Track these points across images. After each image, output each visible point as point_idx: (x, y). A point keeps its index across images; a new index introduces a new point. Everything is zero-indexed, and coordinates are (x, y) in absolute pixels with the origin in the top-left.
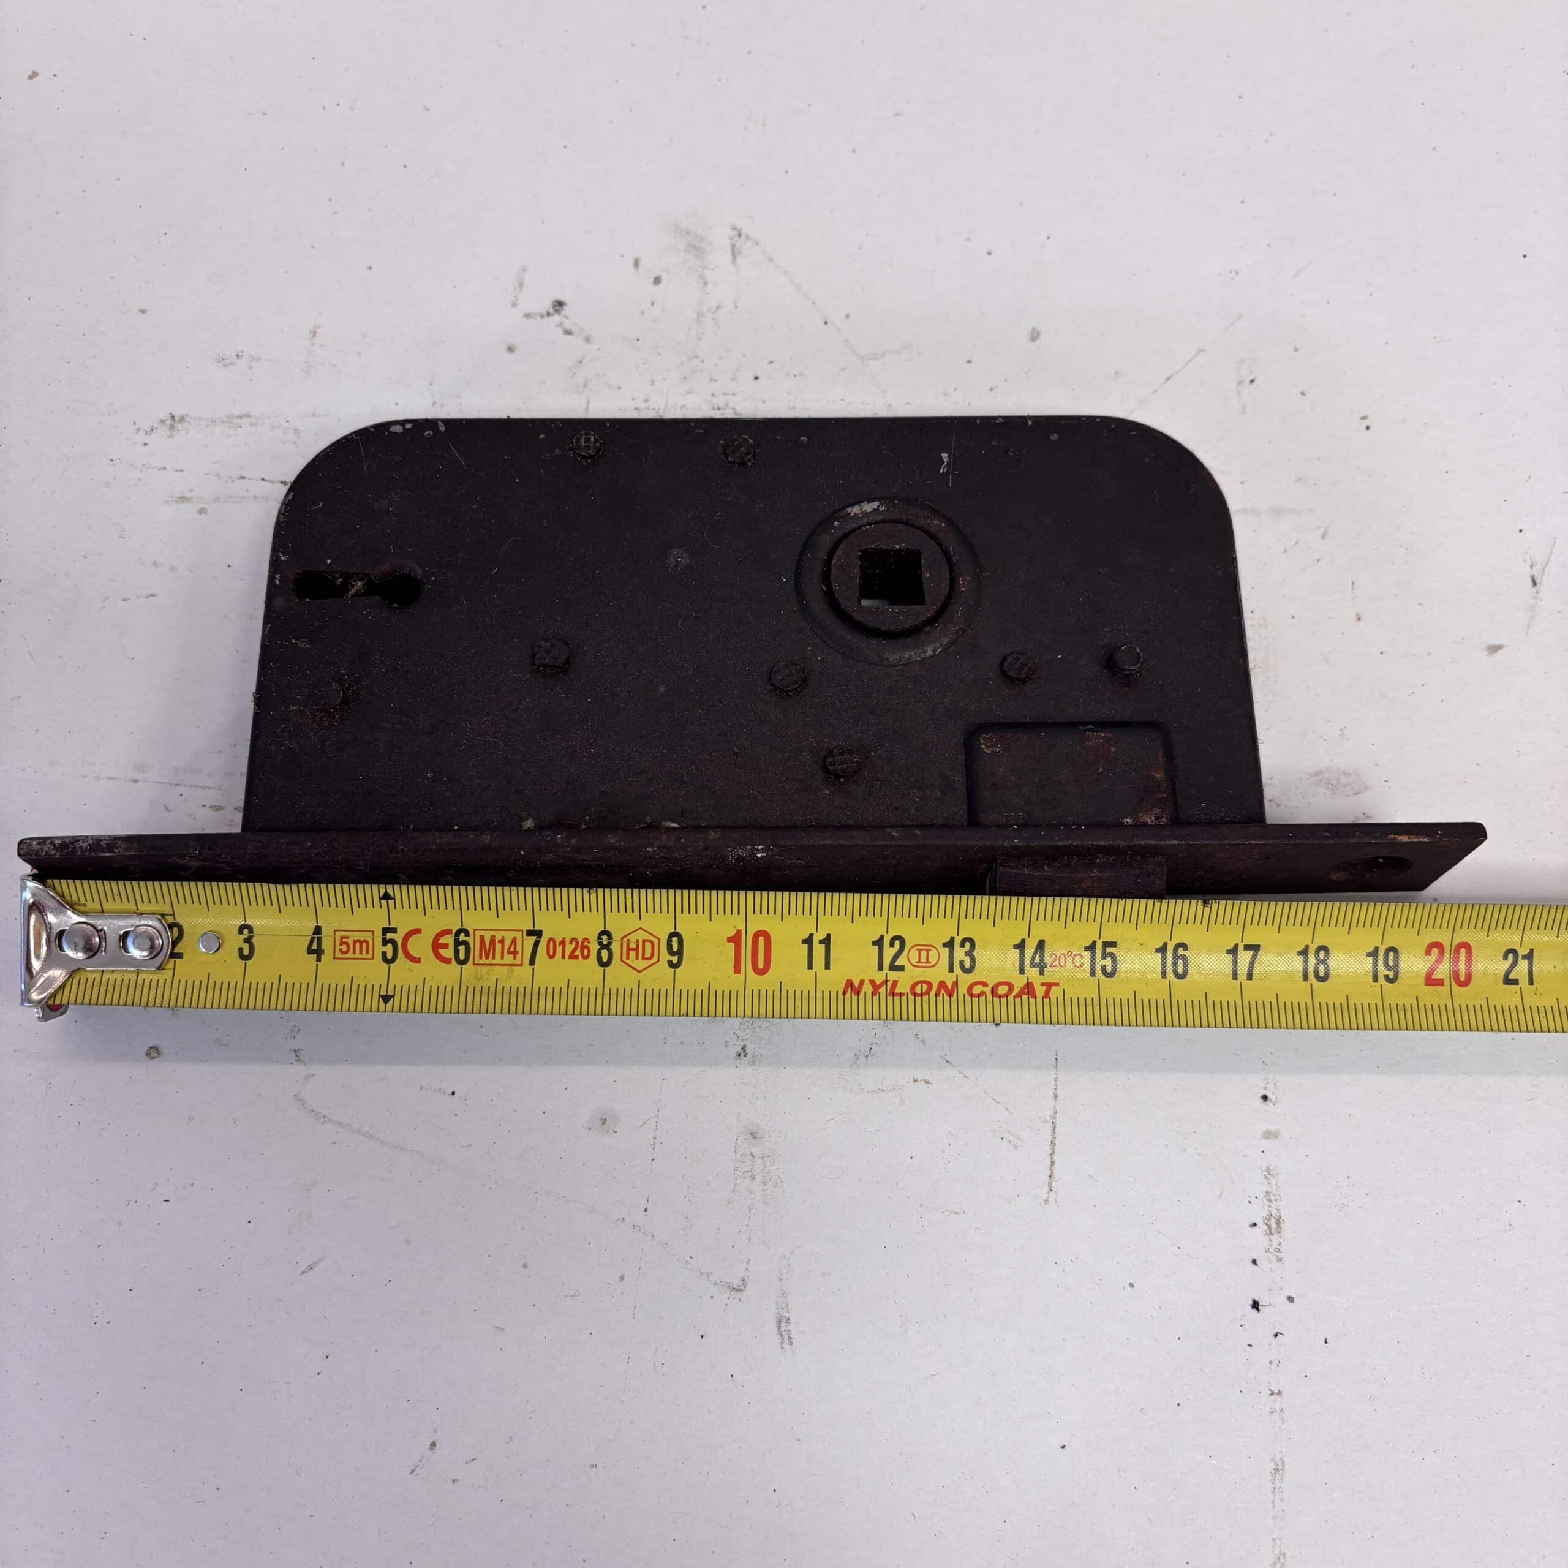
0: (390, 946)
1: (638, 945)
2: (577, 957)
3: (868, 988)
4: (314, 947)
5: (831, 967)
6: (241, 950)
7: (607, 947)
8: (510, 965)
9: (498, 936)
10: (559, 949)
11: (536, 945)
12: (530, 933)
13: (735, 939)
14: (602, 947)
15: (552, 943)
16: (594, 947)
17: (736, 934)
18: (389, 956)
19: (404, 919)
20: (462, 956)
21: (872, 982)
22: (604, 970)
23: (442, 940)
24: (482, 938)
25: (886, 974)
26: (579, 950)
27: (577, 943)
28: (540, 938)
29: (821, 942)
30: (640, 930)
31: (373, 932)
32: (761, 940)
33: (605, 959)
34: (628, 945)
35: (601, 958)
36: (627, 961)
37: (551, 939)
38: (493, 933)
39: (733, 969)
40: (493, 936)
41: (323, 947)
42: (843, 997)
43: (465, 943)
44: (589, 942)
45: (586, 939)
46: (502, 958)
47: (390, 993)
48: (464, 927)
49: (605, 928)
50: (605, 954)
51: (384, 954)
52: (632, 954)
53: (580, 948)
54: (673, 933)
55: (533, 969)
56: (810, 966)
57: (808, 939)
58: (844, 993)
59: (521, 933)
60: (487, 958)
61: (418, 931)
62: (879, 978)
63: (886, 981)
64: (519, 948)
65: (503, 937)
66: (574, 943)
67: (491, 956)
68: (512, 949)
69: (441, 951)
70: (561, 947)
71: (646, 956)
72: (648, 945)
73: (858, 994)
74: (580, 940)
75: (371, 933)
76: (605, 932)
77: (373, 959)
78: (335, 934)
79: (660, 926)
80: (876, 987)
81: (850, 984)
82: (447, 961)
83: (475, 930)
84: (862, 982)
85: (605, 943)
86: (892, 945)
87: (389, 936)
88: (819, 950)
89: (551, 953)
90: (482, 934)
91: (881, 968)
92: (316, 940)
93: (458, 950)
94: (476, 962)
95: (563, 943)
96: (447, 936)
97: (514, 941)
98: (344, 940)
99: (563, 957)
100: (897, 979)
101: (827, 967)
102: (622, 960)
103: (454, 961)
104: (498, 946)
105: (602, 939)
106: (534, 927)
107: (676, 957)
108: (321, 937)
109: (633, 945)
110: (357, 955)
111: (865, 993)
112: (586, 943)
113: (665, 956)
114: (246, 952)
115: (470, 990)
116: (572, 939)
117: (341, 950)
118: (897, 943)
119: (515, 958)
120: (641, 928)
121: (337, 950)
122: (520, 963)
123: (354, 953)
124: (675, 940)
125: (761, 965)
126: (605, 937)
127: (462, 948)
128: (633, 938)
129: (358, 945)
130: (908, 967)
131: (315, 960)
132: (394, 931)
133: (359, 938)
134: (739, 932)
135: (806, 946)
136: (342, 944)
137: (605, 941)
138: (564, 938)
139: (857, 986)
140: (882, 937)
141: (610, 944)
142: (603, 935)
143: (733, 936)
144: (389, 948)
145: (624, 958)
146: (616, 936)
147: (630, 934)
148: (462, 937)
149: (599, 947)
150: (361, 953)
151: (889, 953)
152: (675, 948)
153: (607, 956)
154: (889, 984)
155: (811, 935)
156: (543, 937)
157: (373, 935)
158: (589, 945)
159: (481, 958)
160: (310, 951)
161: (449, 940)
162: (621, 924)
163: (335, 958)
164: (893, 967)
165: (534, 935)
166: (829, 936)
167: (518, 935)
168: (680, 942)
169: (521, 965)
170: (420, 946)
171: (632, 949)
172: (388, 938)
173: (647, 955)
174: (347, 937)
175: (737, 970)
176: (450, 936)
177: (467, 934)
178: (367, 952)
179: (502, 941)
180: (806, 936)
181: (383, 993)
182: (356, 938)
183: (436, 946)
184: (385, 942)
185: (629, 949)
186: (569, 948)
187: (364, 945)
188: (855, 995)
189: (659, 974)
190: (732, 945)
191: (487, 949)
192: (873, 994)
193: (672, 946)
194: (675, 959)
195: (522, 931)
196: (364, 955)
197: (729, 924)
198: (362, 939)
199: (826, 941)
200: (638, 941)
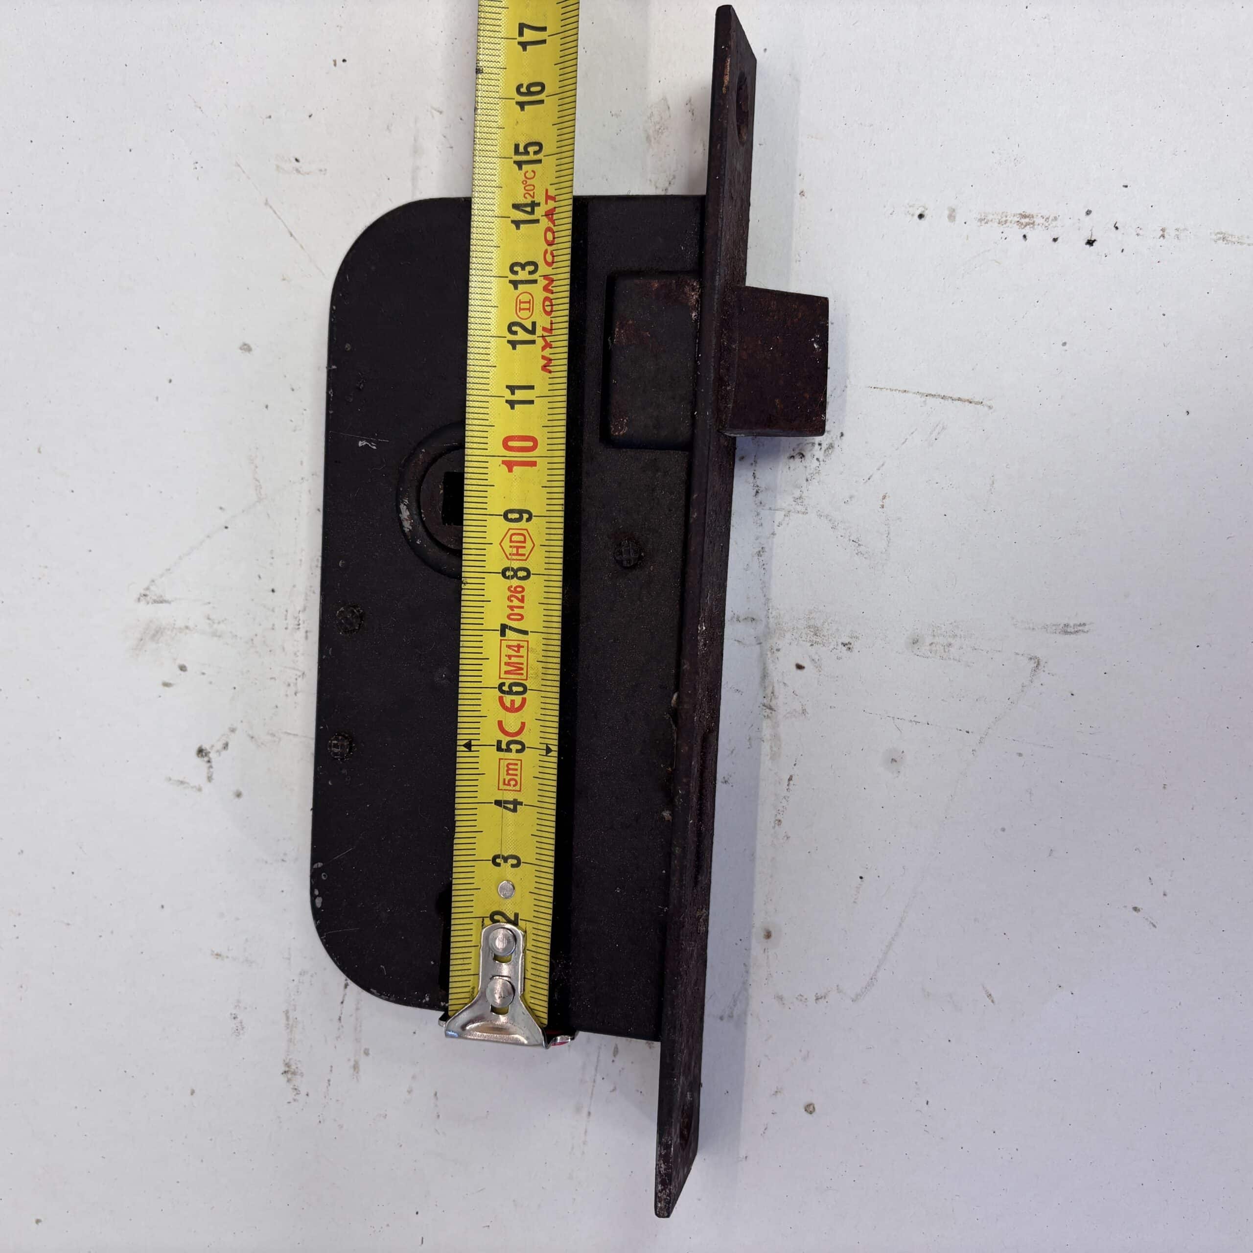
0: (512, 747)
1: (515, 547)
2: (523, 597)
3: (547, 352)
4: (511, 806)
5: (532, 385)
6: (513, 866)
7: (516, 571)
8: (528, 651)
9: (505, 659)
10: (516, 611)
11: (511, 629)
12: (503, 634)
13: (510, 465)
14: (515, 576)
15: (512, 617)
16: (515, 582)
17: (505, 464)
18: (519, 747)
19: (489, 734)
20: (520, 689)
21: (543, 348)
22: (533, 574)
23: (508, 704)
24: (506, 672)
25: (538, 337)
26: (517, 595)
27: (511, 596)
28: (507, 626)
29: (513, 393)
30: (502, 544)
31: (500, 759)
32: (511, 444)
33: (525, 574)
34: (514, 555)
35: (524, 577)
36: (527, 555)
37: (509, 617)
38: (503, 664)
39: (533, 467)
40: (507, 664)
41: (512, 800)
42: (552, 373)
43: (510, 686)
44: (511, 587)
45: (509, 589)
46: (522, 657)
47: (544, 747)
48: (497, 686)
49: (499, 573)
50: (521, 574)
51: (518, 751)
52: (521, 551)
53: (517, 594)
54: (504, 517)
55: (531, 632)
56: (532, 402)
57: (510, 405)
58: (550, 372)
59: (503, 641)
60: (522, 669)
61: (500, 724)
62: (540, 342)
63: (543, 337)
64: (515, 643)
65: (506, 656)
66: (512, 599)
67: (521, 666)
68: (516, 649)
69: (516, 706)
70: (515, 609)
71: (523, 540)
72: (515, 538)
73: (551, 360)
74: (509, 594)
75: (501, 761)
76: (503, 573)
77: (521, 760)
78: (502, 790)
79: (497, 528)
80: (548, 345)
81: (544, 368)
82: (524, 701)
83: (500, 678)
84: (543, 357)
85: (512, 573)
86: (515, 333)
87: (504, 746)
88: (520, 395)
89: (519, 617)
90: (503, 672)
91: (533, 342)
92: (506, 805)
93: (516, 692)
94: (525, 678)
95: (512, 608)
96: (505, 701)
97: (509, 647)
98: (506, 782)
99: (522, 607)
100: (541, 328)
101: (532, 387)
102: (526, 560)
103: (524, 696)
104: (514, 660)
105: (509, 576)
106: (498, 630)
107: (524, 515)
108: (504, 801)
109: (514, 550)
110: (518, 772)
111: (550, 354)
112: (512, 589)
113: (523, 524)
114: (515, 862)
115: (545, 683)
116: (508, 599)
117: (514, 786)
118: (514, 328)
119: (523, 647)
120: (500, 544)
121: (514, 788)
122: (526, 643)
123: (516, 775)
124: (510, 516)
125: (530, 444)
126: (508, 574)
127: (515, 689)
128: (508, 551)
129: (510, 772)
130: (532, 319)
131: (521, 806)
132: (499, 742)
133: (505, 771)
134: (504, 462)
135: (516, 406)
136: (509, 785)
137: (511, 573)
138: (508, 607)
139: (546, 362)
140: (509, 342)
141: (513, 569)
142: (506, 575)
143: (507, 466)
144: (514, 747)
145: (524, 558)
146: (507, 564)
147: (505, 553)
148: (506, 688)
149: (515, 579)
150: (516, 770)
151: (522, 335)
152: (517, 516)
153: (523, 572)
154: (545, 334)
155: (507, 401)
156: (507, 624)
157: (502, 759)
158: (514, 586)
159: (522, 674)
160: (515, 810)
161: (508, 699)
162: (495, 560)
163: (520, 791)
164: (533, 332)
165: (505, 631)
166: (508, 387)
167: (504, 643)
168: (512, 511)
169: (528, 641)
170: (512, 722)
171: (517, 551)
172: (505, 748)
173: (521, 538)
174: (504, 780)
175: (534, 464)
176: (504, 698)
177: (503, 684)
178: (516, 764)
179: (510, 657)
180: (508, 406)
181: (544, 752)
182: (505, 773)
183: (512, 709)
184: (508, 750)
185: (518, 554)
186: (516, 603)
187: (511, 767)
188: (551, 363)
189: (535, 528)
190: (515, 468)
191: (518, 668)
192: (551, 348)
193: (515, 519)
194: (526, 516)
195: (501, 640)
196: (518, 767)
197: (496, 472)
198: (506, 768)
199: (512, 389)
200: (511, 547)
